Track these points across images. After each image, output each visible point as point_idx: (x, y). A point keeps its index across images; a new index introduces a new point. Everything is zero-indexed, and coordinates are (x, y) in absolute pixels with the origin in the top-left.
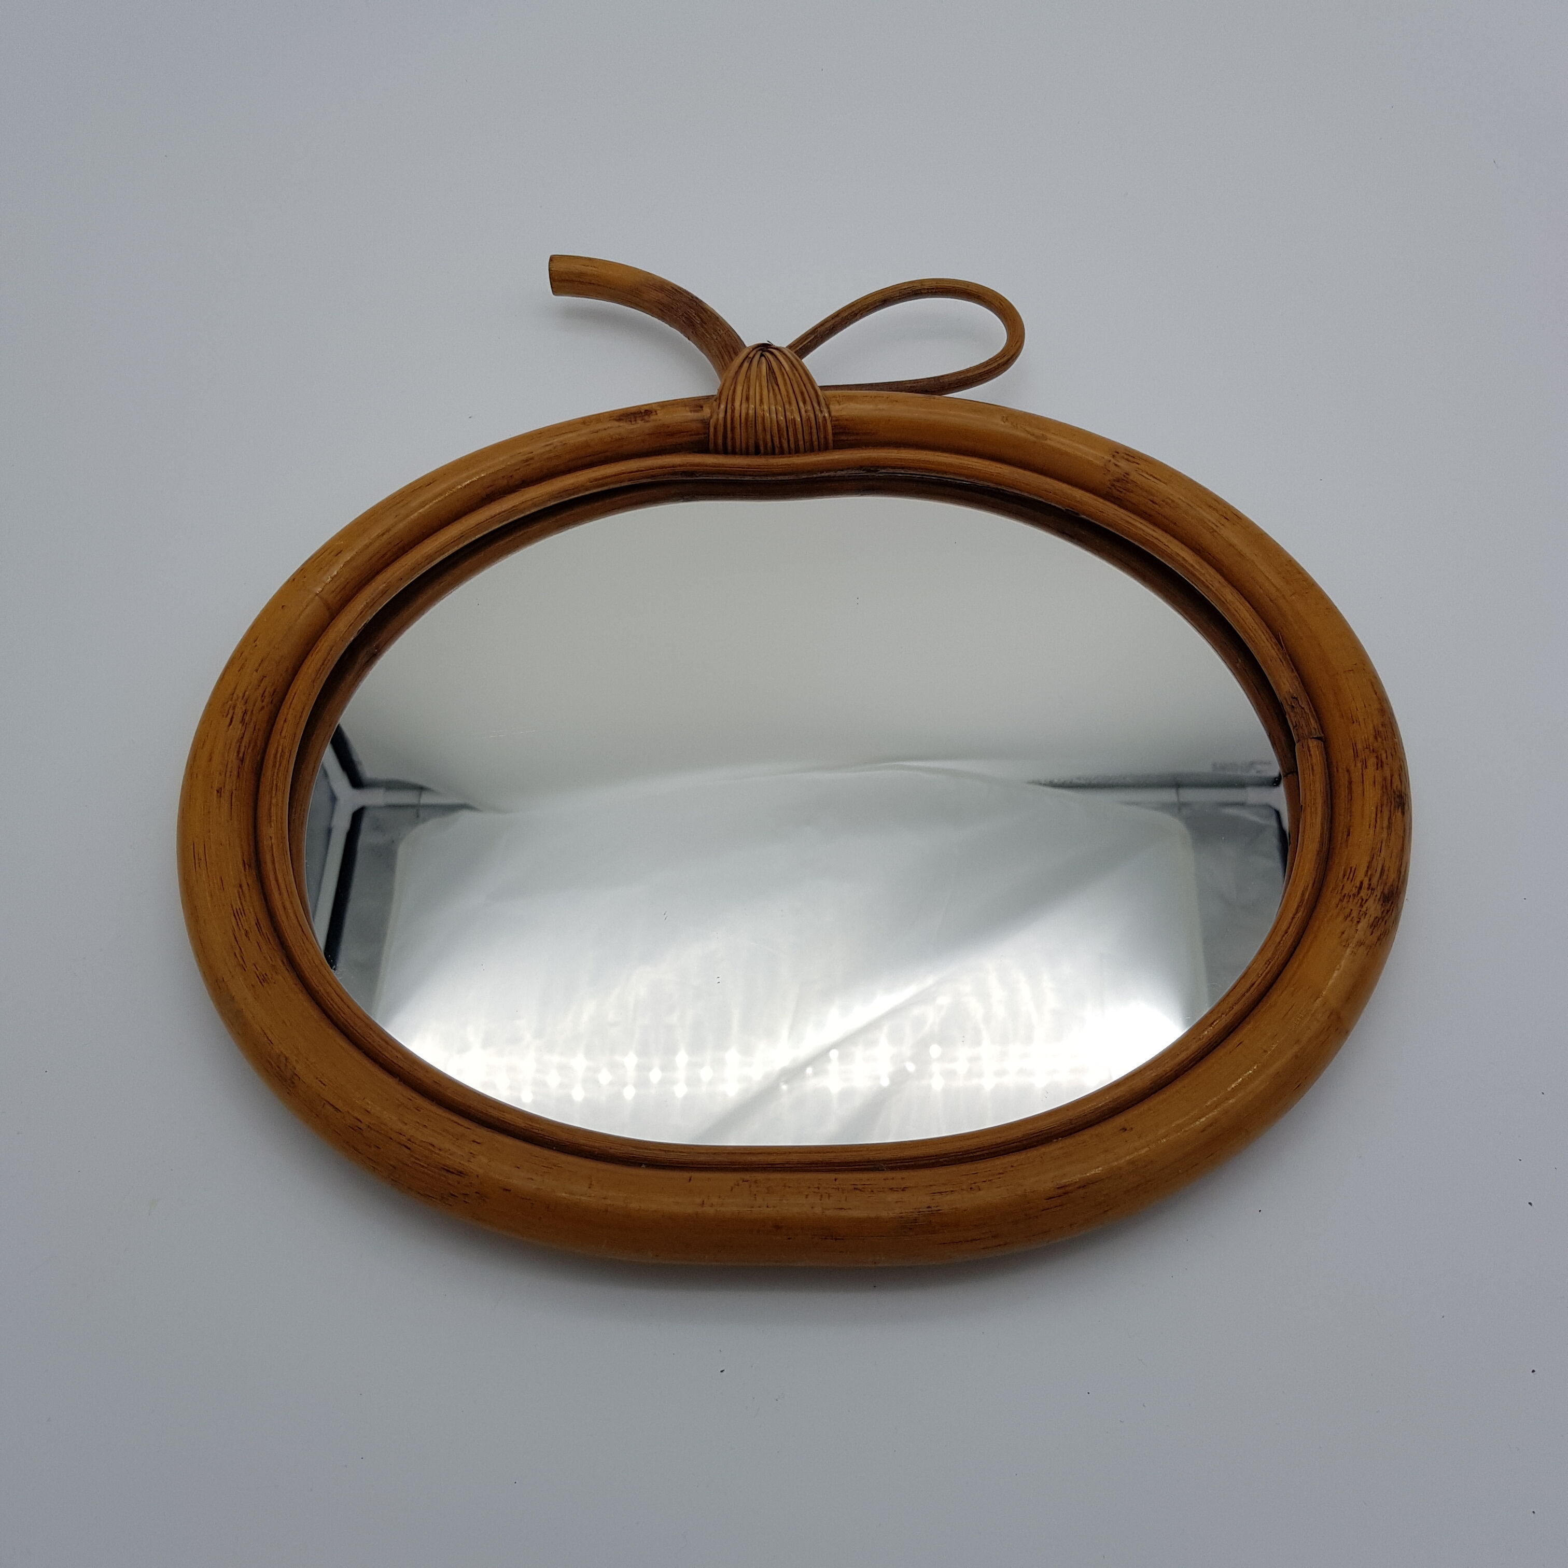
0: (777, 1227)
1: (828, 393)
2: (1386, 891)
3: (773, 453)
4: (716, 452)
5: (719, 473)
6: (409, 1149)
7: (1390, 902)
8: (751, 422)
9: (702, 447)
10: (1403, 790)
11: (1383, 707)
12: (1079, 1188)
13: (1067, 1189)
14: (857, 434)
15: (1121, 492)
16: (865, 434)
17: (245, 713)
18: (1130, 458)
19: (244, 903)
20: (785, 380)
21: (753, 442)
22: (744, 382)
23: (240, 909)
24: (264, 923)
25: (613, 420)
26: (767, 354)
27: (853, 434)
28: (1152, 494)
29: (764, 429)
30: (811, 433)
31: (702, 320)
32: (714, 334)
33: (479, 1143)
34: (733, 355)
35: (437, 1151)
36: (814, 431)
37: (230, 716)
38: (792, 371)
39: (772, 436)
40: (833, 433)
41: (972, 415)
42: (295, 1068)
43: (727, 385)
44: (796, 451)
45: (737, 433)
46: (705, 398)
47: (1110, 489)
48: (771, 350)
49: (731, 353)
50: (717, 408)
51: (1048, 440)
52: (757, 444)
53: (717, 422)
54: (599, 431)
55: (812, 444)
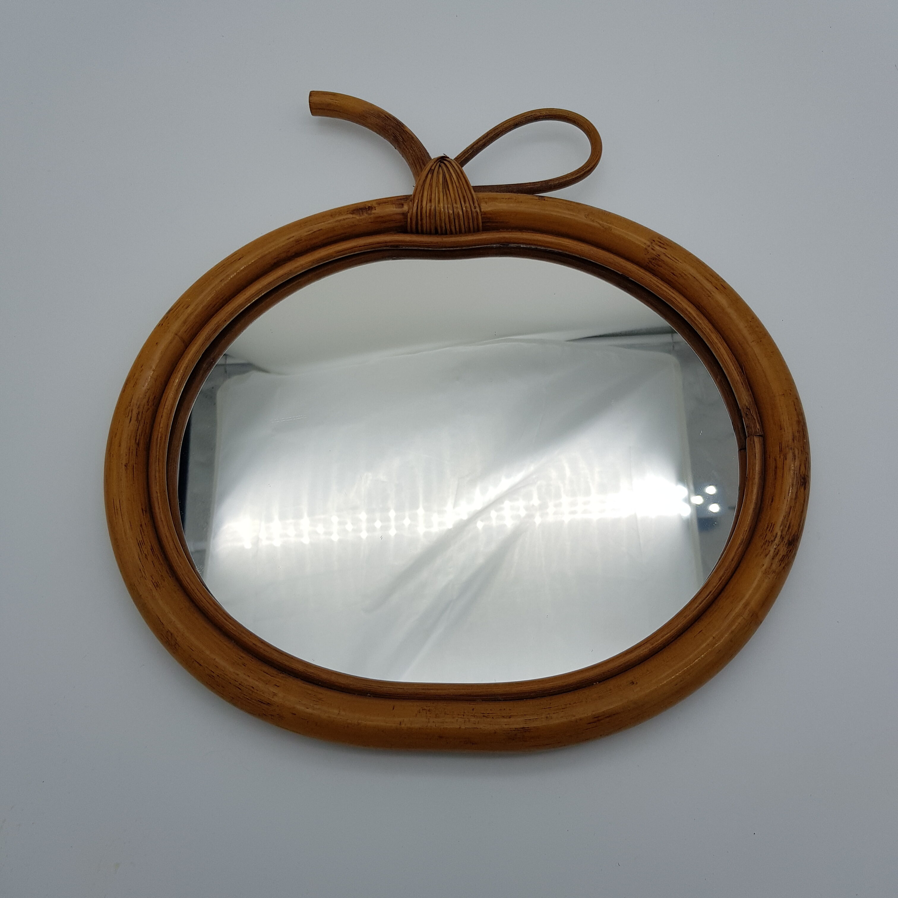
0: (441, 737)
1: (481, 195)
2: (790, 539)
3: (446, 234)
4: (411, 233)
5: (414, 246)
6: (240, 689)
7: (792, 545)
8: (433, 215)
9: (403, 229)
10: (806, 474)
11: (799, 419)
12: (606, 717)
13: (600, 718)
14: (497, 222)
15: (654, 266)
16: (502, 222)
17: (138, 414)
18: (662, 245)
19: (144, 536)
20: (453, 187)
21: (434, 227)
22: (428, 189)
23: (141, 541)
24: (156, 547)
25: (349, 213)
26: (442, 165)
27: (495, 222)
28: (673, 269)
29: (441, 219)
30: (469, 223)
31: (403, 138)
32: (411, 149)
33: (279, 686)
34: (423, 166)
35: (256, 691)
36: (471, 221)
37: (129, 417)
39: (445, 224)
40: (482, 222)
41: (567, 212)
42: (176, 640)
43: (418, 190)
44: (460, 233)
45: (424, 222)
46: (405, 197)
47: (648, 263)
48: (445, 162)
49: (421, 164)
50: (412, 206)
51: (612, 230)
52: (436, 229)
53: (412, 214)
54: (340, 220)
55: (469, 228)
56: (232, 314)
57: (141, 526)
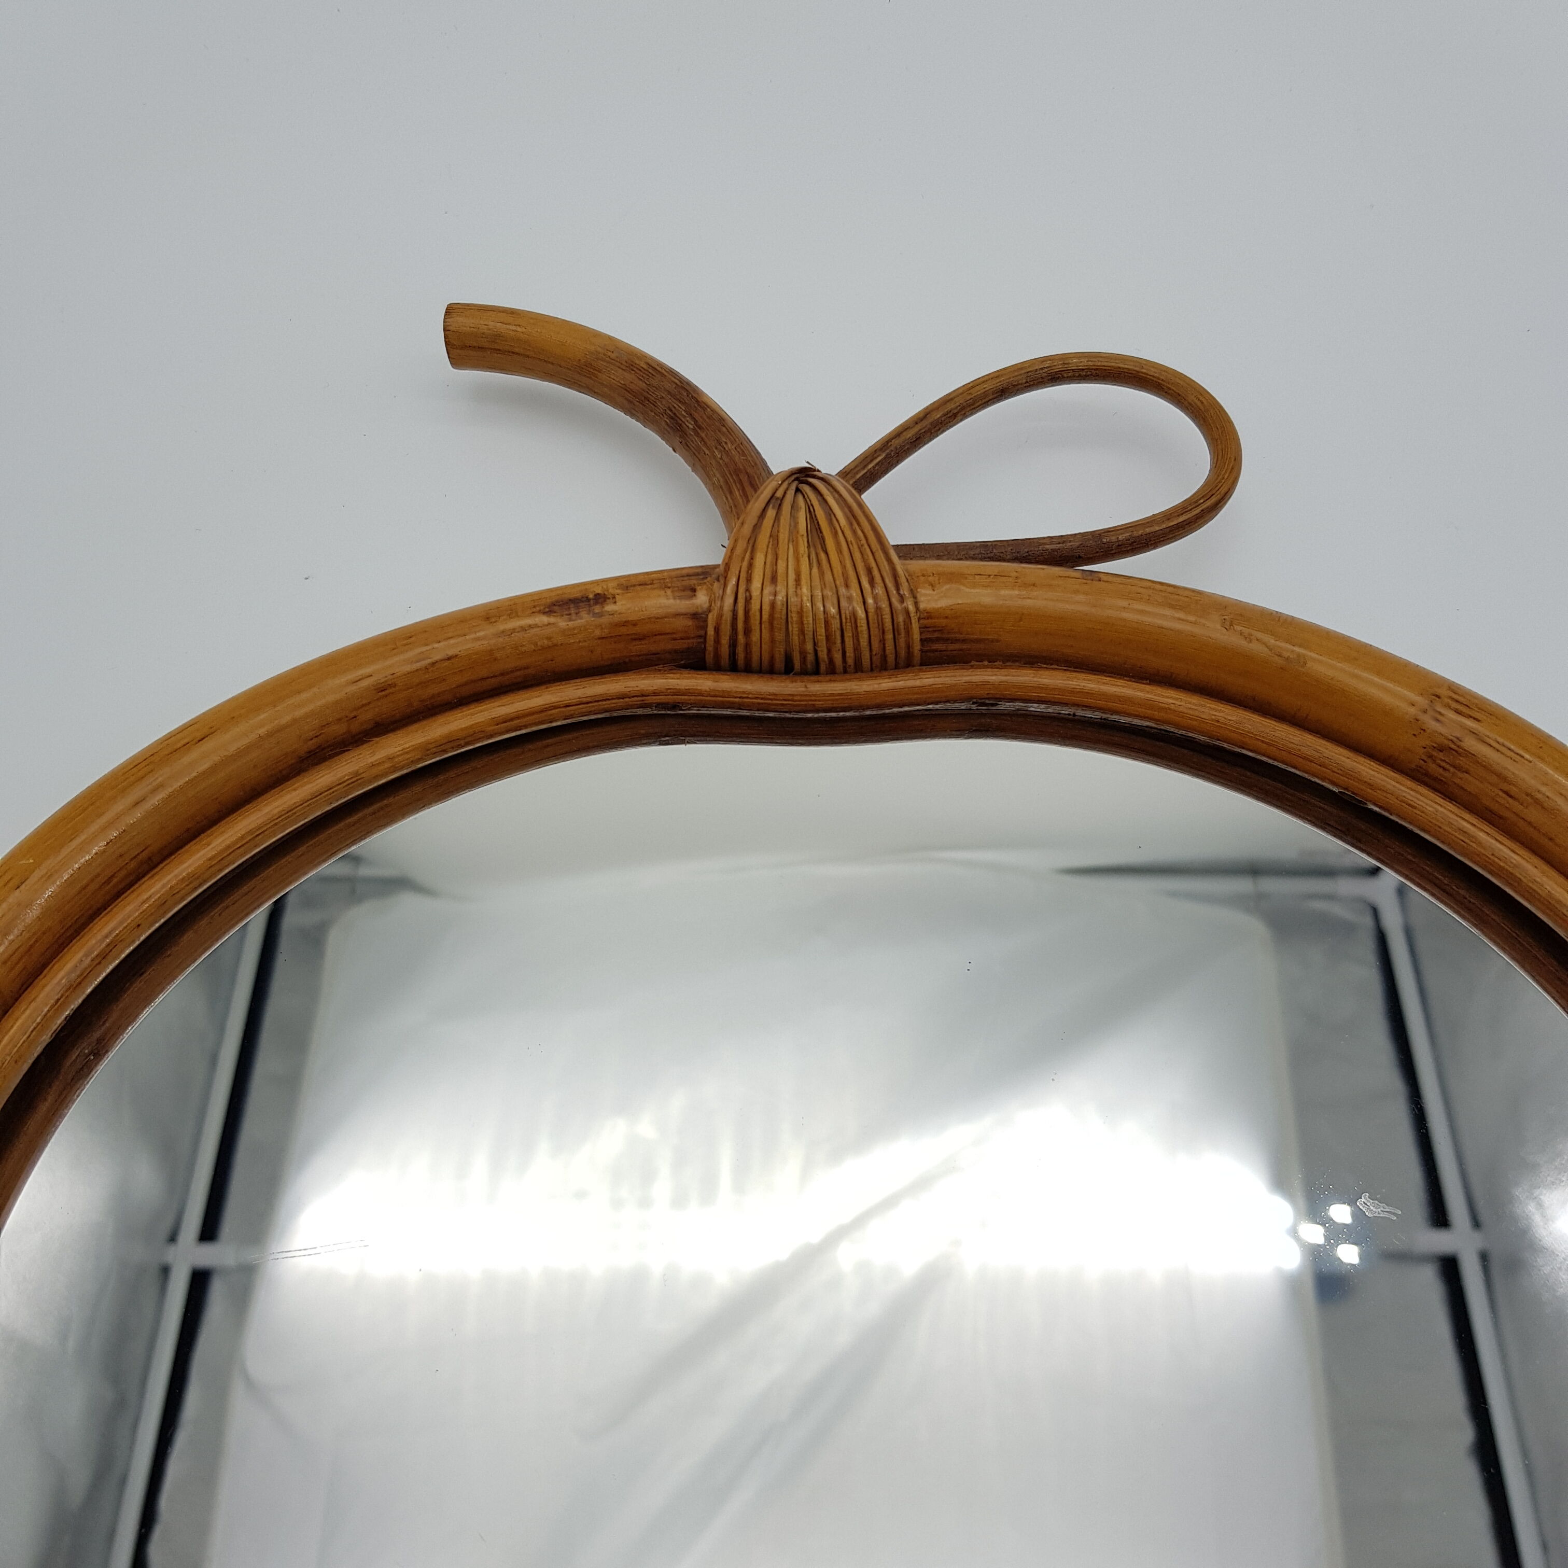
1: (916, 565)
3: (816, 672)
4: (717, 668)
5: (722, 705)
8: (780, 618)
9: (693, 659)
14: (964, 641)
15: (1444, 769)
16: (978, 641)
18: (1462, 709)
20: (838, 544)
21: (783, 653)
22: (768, 547)
25: (539, 612)
26: (806, 488)
27: (956, 641)
28: (1503, 779)
29: (802, 632)
30: (883, 641)
31: (696, 421)
32: (716, 448)
34: (749, 490)
36: (889, 636)
38: (851, 524)
39: (815, 644)
40: (921, 640)
41: (1169, 612)
43: (739, 551)
44: (857, 669)
45: (755, 637)
46: (699, 570)
47: (1425, 762)
48: (811, 480)
49: (746, 484)
50: (721, 592)
51: (1309, 664)
52: (788, 659)
53: (720, 616)
54: (513, 631)
55: (884, 657)
56: (162, 904)
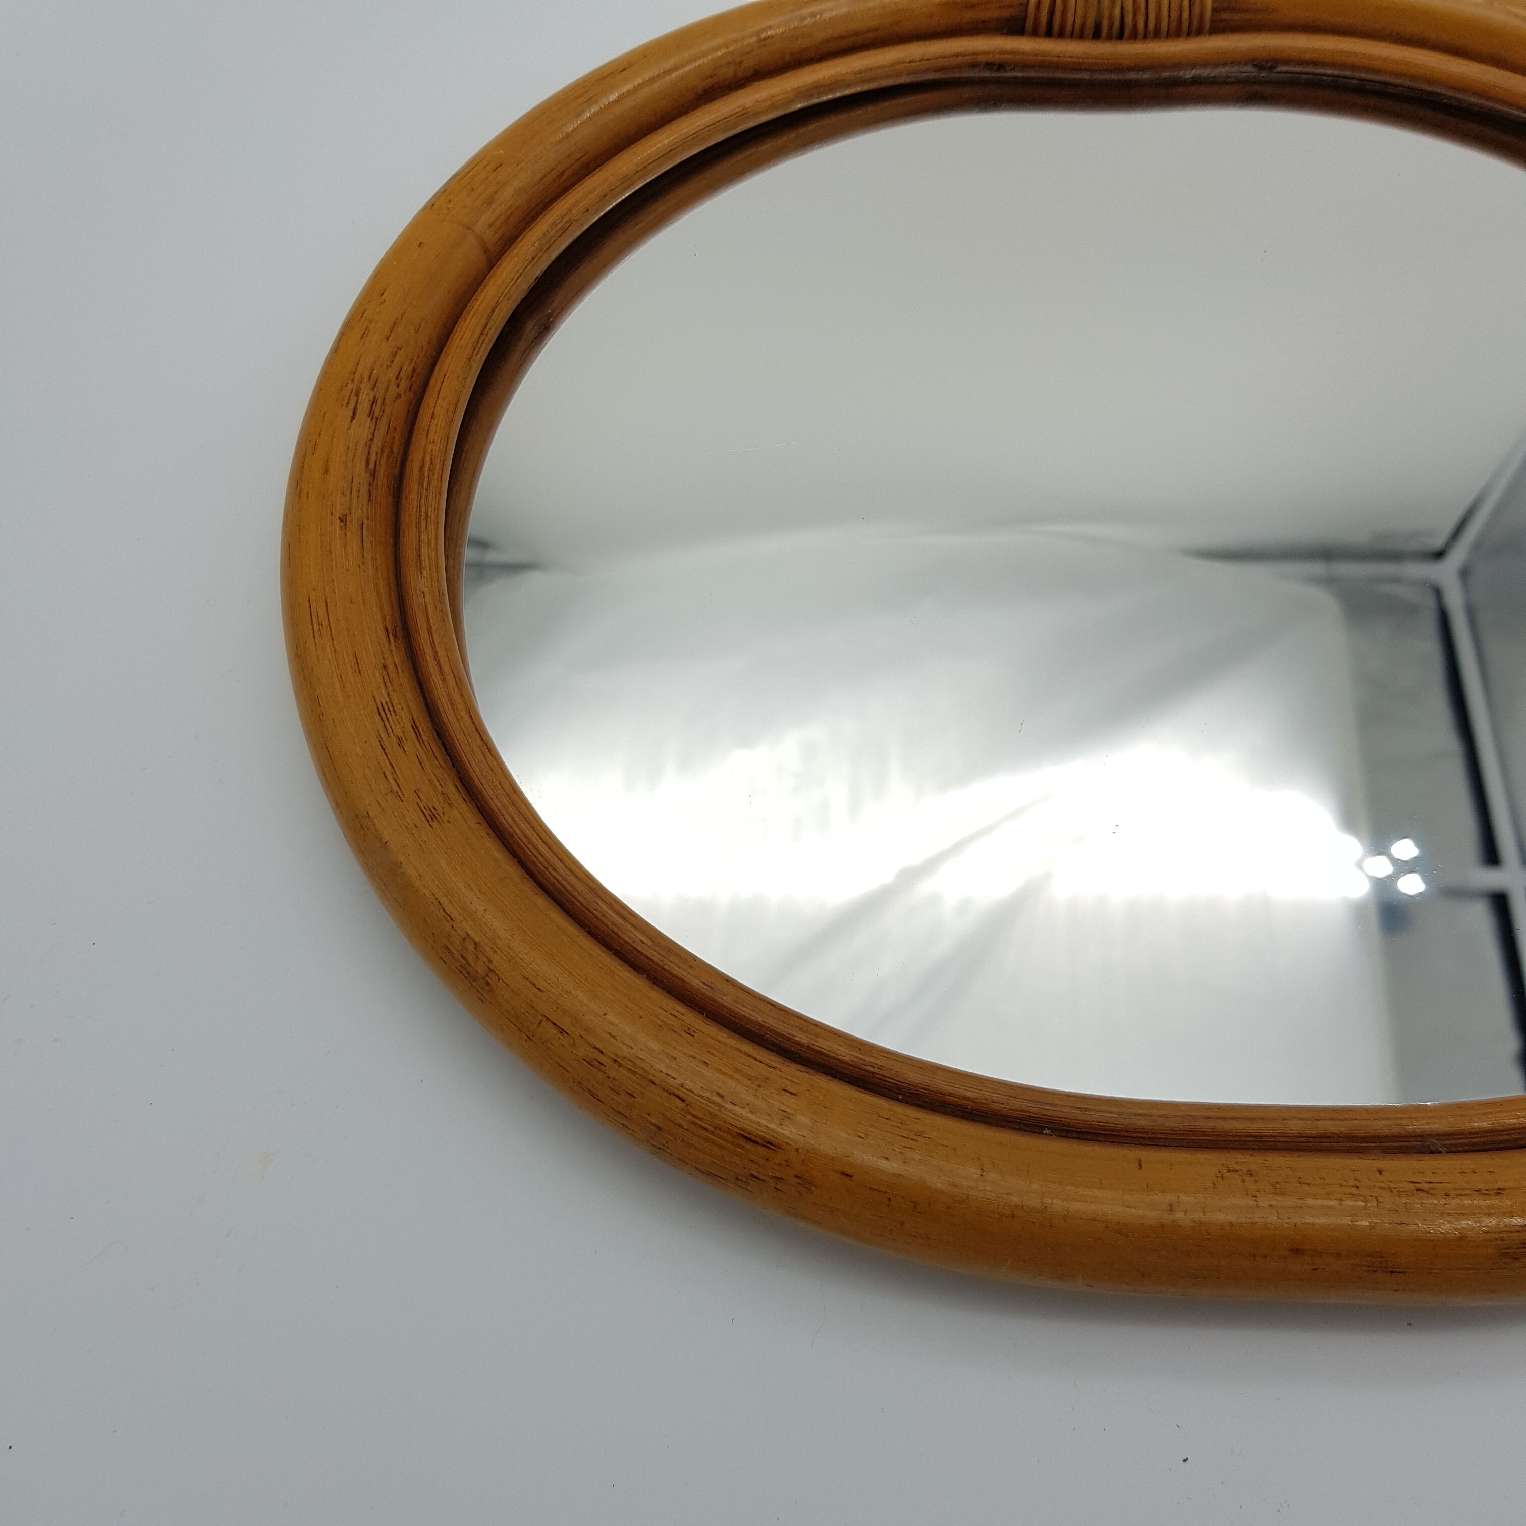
0: (1297, 1251)
4: (1035, 33)
5: (1042, 66)
6: (683, 1100)
9: (1017, 26)
14: (1248, 11)
16: (1259, 11)
17: (374, 402)
19: (391, 693)
21: (1093, 19)
23: (386, 703)
24: (424, 726)
27: (1241, 10)
30: (1180, 8)
33: (794, 1095)
35: (730, 1106)
37: (352, 405)
39: (1122, 12)
40: (1212, 9)
42: (490, 961)
44: (1156, 33)
55: (1180, 22)
57: (385, 667)
